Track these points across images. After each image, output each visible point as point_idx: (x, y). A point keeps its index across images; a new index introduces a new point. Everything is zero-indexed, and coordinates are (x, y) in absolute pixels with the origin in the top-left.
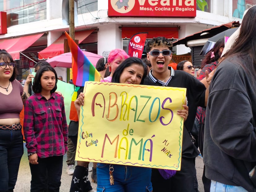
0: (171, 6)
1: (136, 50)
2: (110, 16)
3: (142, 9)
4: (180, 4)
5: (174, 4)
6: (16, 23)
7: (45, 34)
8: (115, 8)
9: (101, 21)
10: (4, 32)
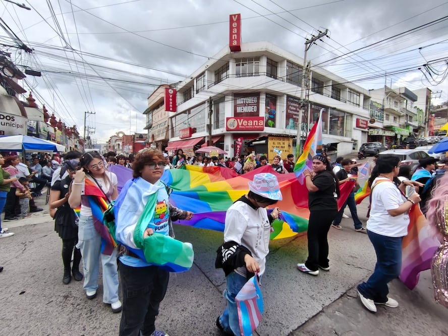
0: (253, 125)
1: (239, 145)
2: (227, 130)
3: (240, 127)
4: (257, 124)
5: (254, 125)
6: (196, 132)
7: (205, 137)
8: (229, 127)
9: (224, 132)
10: (190, 136)
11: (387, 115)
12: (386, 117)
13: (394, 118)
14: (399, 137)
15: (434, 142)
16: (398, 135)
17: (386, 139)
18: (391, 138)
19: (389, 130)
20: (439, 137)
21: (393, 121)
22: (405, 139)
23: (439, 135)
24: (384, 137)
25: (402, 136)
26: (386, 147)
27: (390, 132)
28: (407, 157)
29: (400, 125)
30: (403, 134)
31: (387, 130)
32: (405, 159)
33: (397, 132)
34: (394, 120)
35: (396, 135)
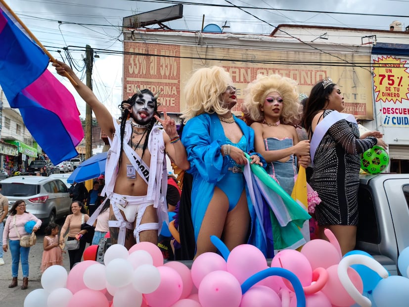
11: (6, 119)
12: (6, 123)
13: (17, 125)
14: (24, 158)
15: (66, 170)
16: (23, 155)
17: (5, 161)
18: (12, 158)
19: (10, 146)
20: (72, 163)
21: (15, 131)
22: (32, 163)
23: (72, 161)
24: (2, 157)
25: (28, 157)
26: (6, 174)
27: (11, 148)
28: (42, 188)
29: (25, 139)
30: (29, 154)
31: (7, 145)
32: (39, 192)
33: (21, 150)
34: (17, 129)
35: (20, 154)
